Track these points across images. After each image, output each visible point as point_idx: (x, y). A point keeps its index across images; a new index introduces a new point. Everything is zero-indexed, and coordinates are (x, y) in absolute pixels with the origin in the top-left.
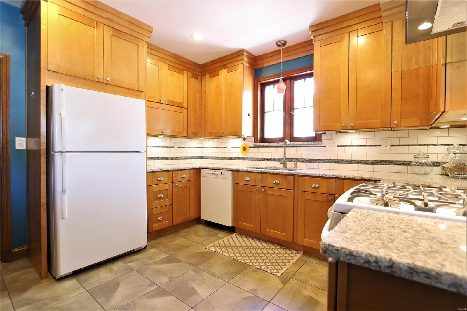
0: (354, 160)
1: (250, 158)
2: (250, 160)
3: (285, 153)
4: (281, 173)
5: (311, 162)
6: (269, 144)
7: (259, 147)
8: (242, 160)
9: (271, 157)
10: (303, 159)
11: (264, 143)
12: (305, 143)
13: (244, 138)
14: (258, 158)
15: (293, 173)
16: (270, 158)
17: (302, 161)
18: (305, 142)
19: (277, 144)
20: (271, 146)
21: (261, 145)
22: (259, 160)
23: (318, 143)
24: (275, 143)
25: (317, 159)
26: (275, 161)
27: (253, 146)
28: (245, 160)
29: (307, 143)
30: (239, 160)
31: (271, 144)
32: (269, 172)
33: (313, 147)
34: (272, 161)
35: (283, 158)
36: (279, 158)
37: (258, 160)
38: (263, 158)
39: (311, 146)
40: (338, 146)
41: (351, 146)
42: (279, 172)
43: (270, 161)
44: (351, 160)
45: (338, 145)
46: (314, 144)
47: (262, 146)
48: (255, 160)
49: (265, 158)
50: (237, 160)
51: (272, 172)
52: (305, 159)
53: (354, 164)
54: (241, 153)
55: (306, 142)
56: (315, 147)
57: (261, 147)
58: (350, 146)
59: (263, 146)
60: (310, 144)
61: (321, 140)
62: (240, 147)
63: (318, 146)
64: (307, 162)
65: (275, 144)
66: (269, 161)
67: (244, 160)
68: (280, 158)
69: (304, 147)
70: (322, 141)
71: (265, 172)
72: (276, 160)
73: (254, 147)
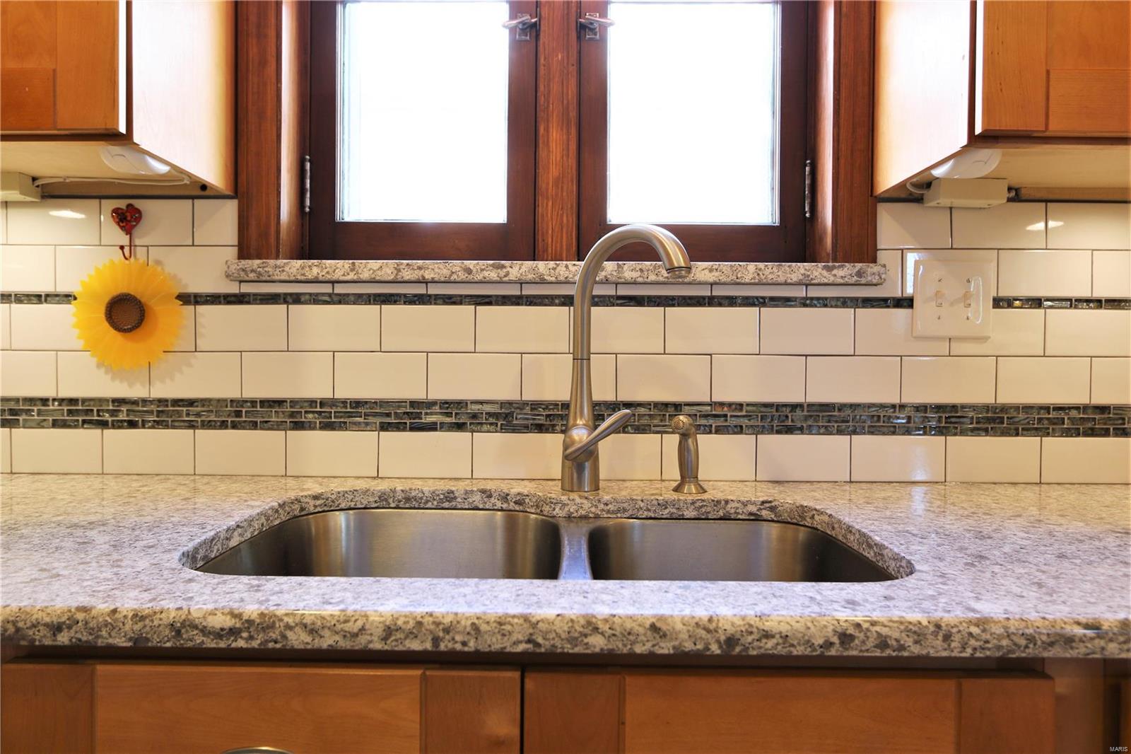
0: (1103, 409)
1: (191, 403)
2: (191, 426)
3: (582, 356)
4: (883, 643)
5: (789, 430)
6: (407, 275)
7: (297, 299)
8: (103, 425)
9: (419, 395)
10: (722, 404)
11: (346, 264)
12: (749, 270)
13: (122, 204)
14: (280, 402)
15: (1069, 641)
16: (413, 403)
17: (714, 423)
18: (752, 266)
19: (493, 275)
20: (420, 290)
21: (316, 281)
22: (299, 426)
23: (859, 274)
24: (470, 264)
25: (842, 407)
26: (460, 427)
27: (233, 288)
28: (132, 425)
29: (770, 270)
30: (56, 424)
31: (428, 275)
32: (665, 648)
33: (806, 302)
34: (432, 427)
35: (566, 406)
36: (503, 404)
37: (278, 426)
38: (333, 402)
39: (786, 302)
40: (998, 302)
41: (1088, 301)
42: (845, 638)
43: (413, 429)
44: (1085, 408)
45: (1004, 293)
46: (827, 277)
47: (327, 289)
48: (254, 426)
49: (358, 403)
50: (40, 425)
51: (731, 641)
52: (740, 406)
53: (1106, 433)
54: (88, 360)
55: (761, 265)
56: (824, 302)
57: (315, 299)
58: (1079, 300)
59: (340, 289)
60: (795, 278)
61: (876, 250)
62: (68, 298)
63: (844, 303)
64: (758, 431)
65: (462, 276)
66: (399, 427)
67: (118, 425)
68: (514, 396)
69: (731, 301)
70: (882, 256)
71: (597, 643)
72: (474, 416)
73: (240, 299)
